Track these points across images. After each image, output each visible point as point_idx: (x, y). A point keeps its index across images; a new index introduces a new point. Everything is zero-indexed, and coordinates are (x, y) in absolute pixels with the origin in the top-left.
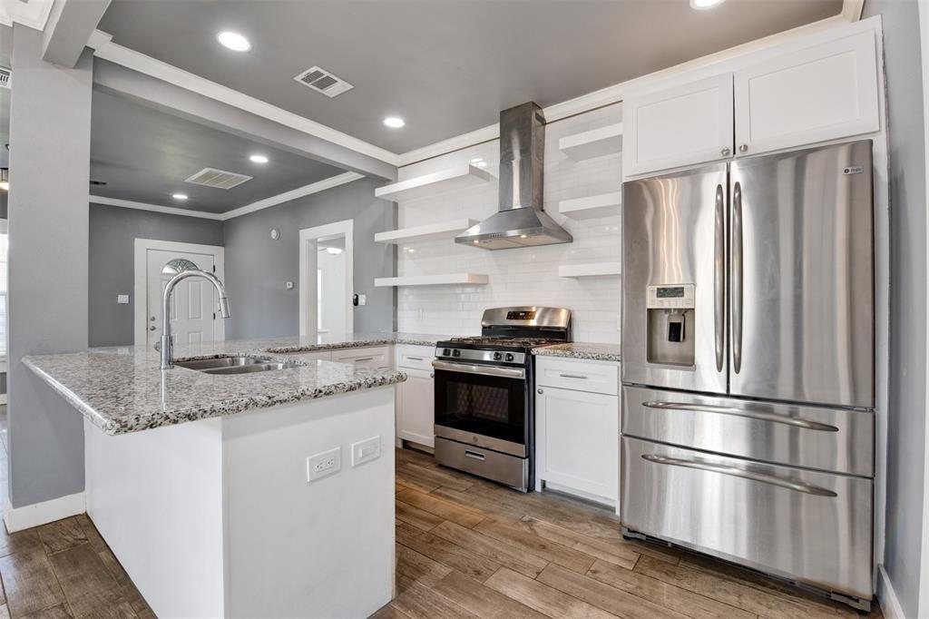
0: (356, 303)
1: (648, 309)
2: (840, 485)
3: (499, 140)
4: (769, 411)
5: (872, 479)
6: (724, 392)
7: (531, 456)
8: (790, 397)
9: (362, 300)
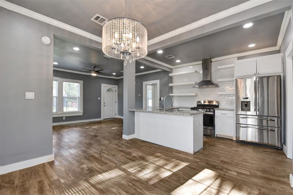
0: (160, 100)
1: (241, 101)
2: (276, 130)
3: (201, 65)
4: (263, 117)
5: (281, 128)
6: (256, 115)
7: (214, 129)
8: (267, 115)
9: (162, 99)
